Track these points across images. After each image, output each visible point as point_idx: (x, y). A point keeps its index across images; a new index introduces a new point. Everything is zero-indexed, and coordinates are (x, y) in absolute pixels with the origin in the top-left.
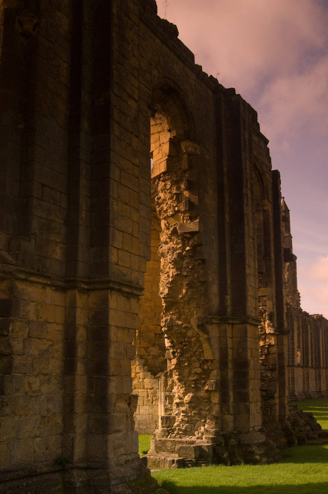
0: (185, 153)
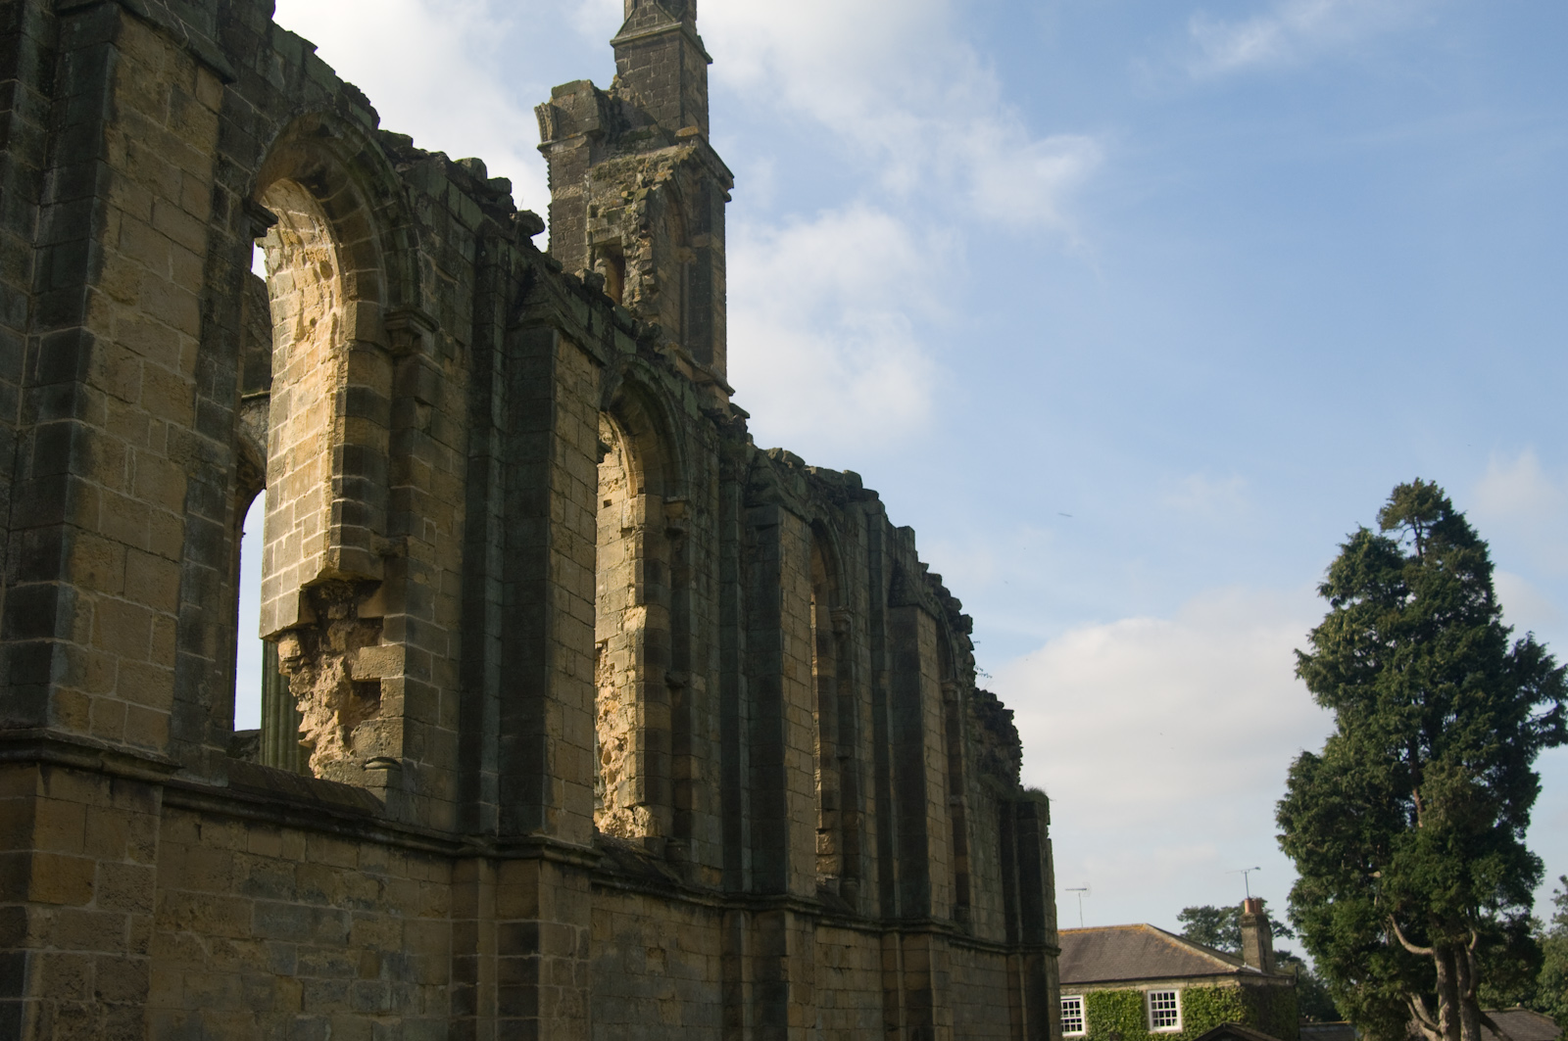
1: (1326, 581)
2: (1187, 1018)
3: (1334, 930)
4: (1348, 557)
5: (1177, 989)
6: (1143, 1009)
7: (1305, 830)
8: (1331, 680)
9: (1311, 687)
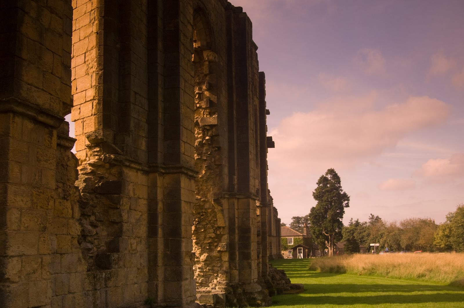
0: (207, 61)
1: (318, 182)
2: (294, 242)
3: (316, 231)
4: (321, 179)
5: (293, 238)
6: (287, 241)
7: (312, 218)
8: (317, 197)
9: (314, 198)
